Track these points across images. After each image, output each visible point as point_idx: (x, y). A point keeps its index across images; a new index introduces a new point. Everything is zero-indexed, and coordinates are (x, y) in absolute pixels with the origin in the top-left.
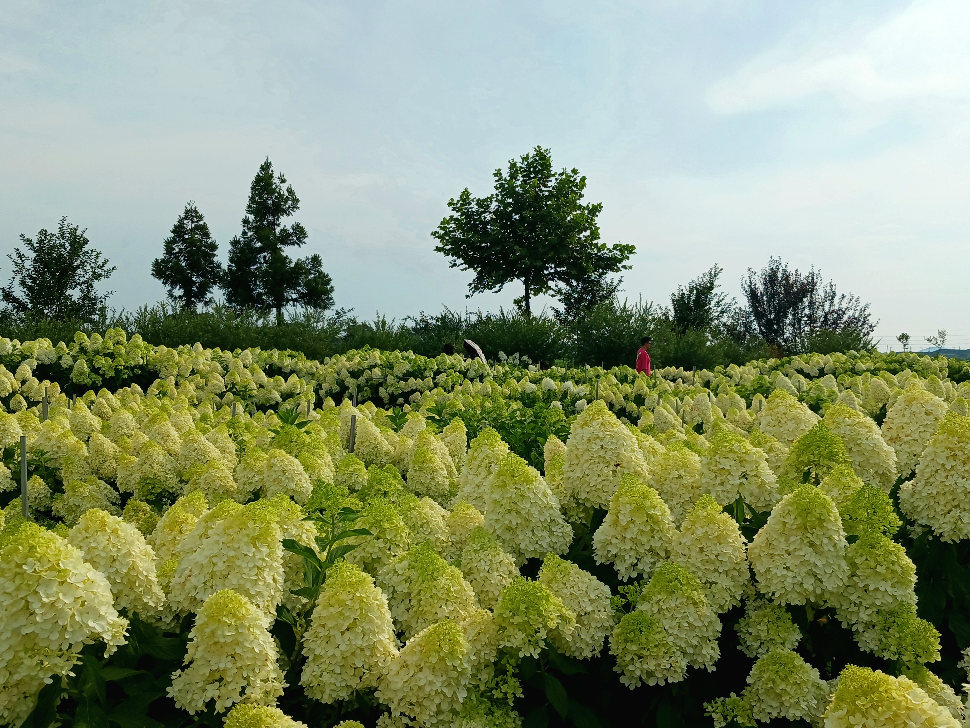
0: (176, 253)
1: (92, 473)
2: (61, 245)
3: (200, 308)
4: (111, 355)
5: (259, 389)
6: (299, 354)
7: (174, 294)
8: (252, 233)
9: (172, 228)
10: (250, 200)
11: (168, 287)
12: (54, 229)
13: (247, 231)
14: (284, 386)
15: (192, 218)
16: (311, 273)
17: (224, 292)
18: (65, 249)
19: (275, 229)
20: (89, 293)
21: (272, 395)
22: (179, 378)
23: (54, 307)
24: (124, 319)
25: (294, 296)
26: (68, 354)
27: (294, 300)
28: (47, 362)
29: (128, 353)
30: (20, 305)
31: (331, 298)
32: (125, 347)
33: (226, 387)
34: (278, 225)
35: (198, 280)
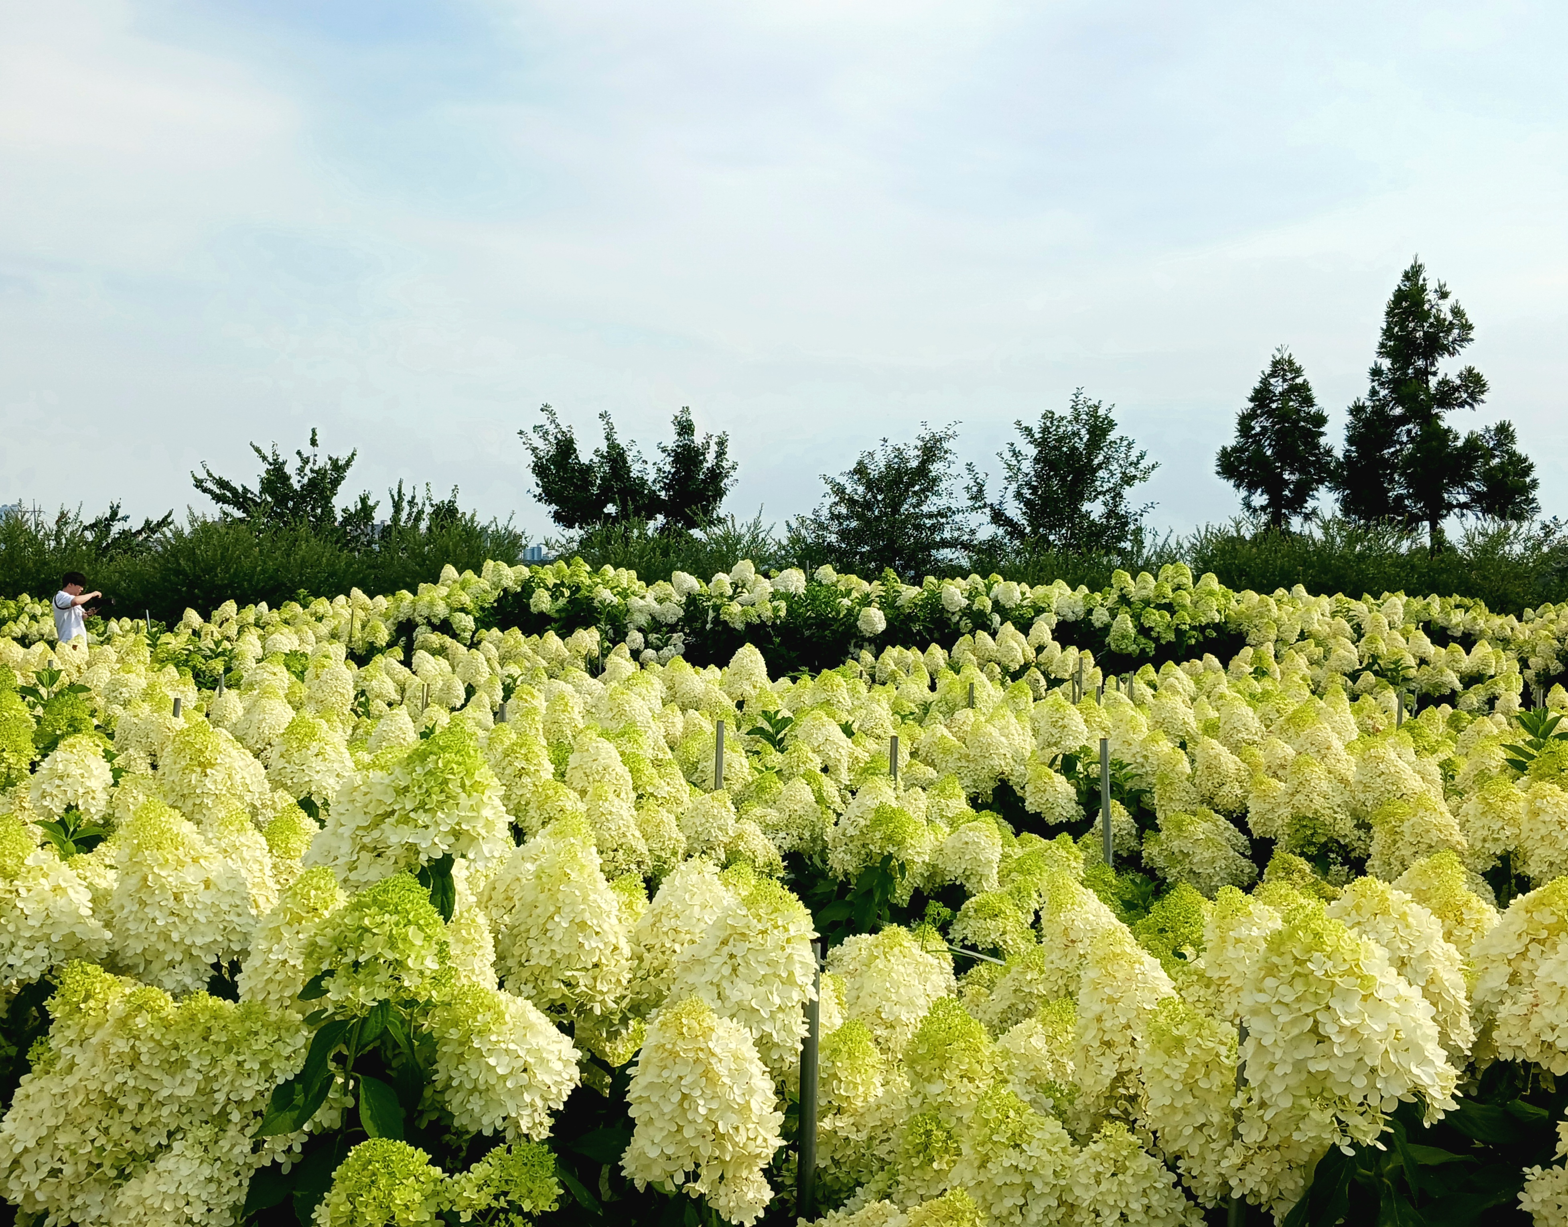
0: (1256, 434)
1: (1202, 802)
2: (1074, 434)
3: (1296, 524)
4: (1170, 608)
5: (1419, 665)
6: (1475, 603)
7: (1253, 504)
8: (1386, 391)
9: (1250, 393)
10: (1384, 334)
11: (1243, 493)
12: (1064, 410)
13: (1378, 388)
14: (1467, 662)
15: (1284, 375)
16: (1494, 456)
17: (1336, 496)
18: (1081, 439)
19: (1427, 382)
20: (1116, 506)
21: (1444, 678)
22: (1280, 644)
23: (1064, 531)
24: (1174, 546)
25: (1463, 499)
26: (1102, 605)
27: (1463, 506)
28: (1071, 617)
29: (1195, 604)
30: (1014, 529)
31: (1534, 500)
32: (1190, 594)
33: (1361, 663)
34: (1435, 374)
35: (1293, 478)
